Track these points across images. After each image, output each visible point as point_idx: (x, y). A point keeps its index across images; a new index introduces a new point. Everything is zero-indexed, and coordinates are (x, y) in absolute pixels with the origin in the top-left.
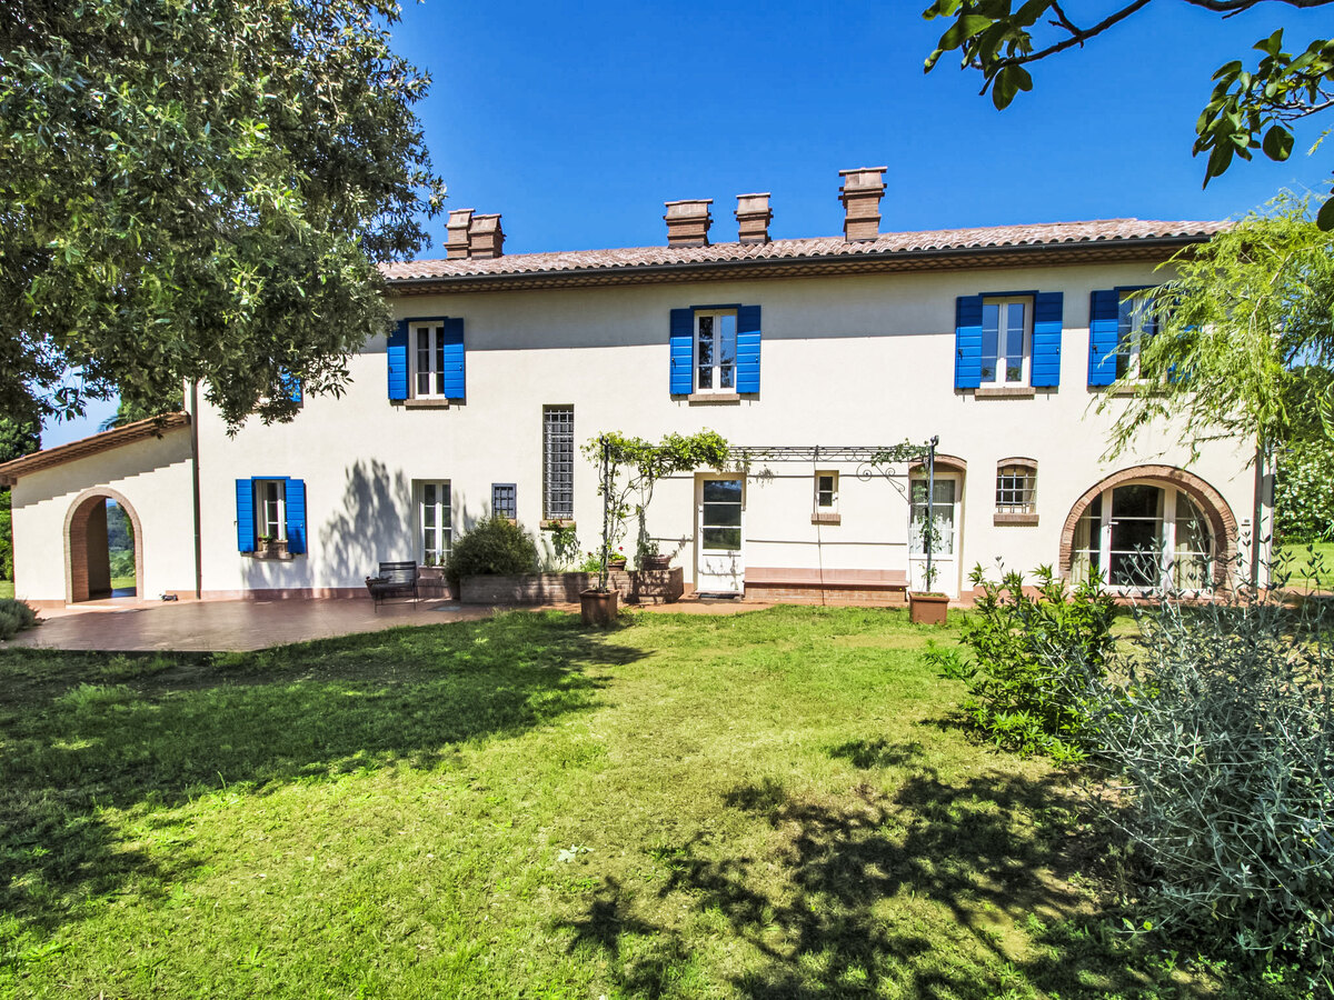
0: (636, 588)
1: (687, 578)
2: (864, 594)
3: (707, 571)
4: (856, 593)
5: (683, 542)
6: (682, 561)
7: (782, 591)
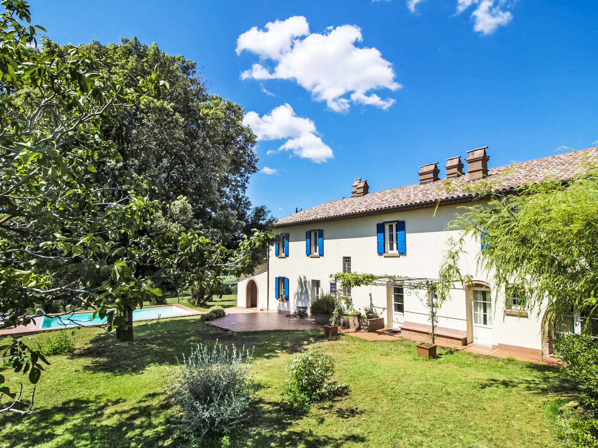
0: (360, 325)
1: (386, 323)
2: (445, 339)
3: (396, 321)
4: (442, 338)
5: (384, 309)
6: (384, 315)
7: (414, 333)
